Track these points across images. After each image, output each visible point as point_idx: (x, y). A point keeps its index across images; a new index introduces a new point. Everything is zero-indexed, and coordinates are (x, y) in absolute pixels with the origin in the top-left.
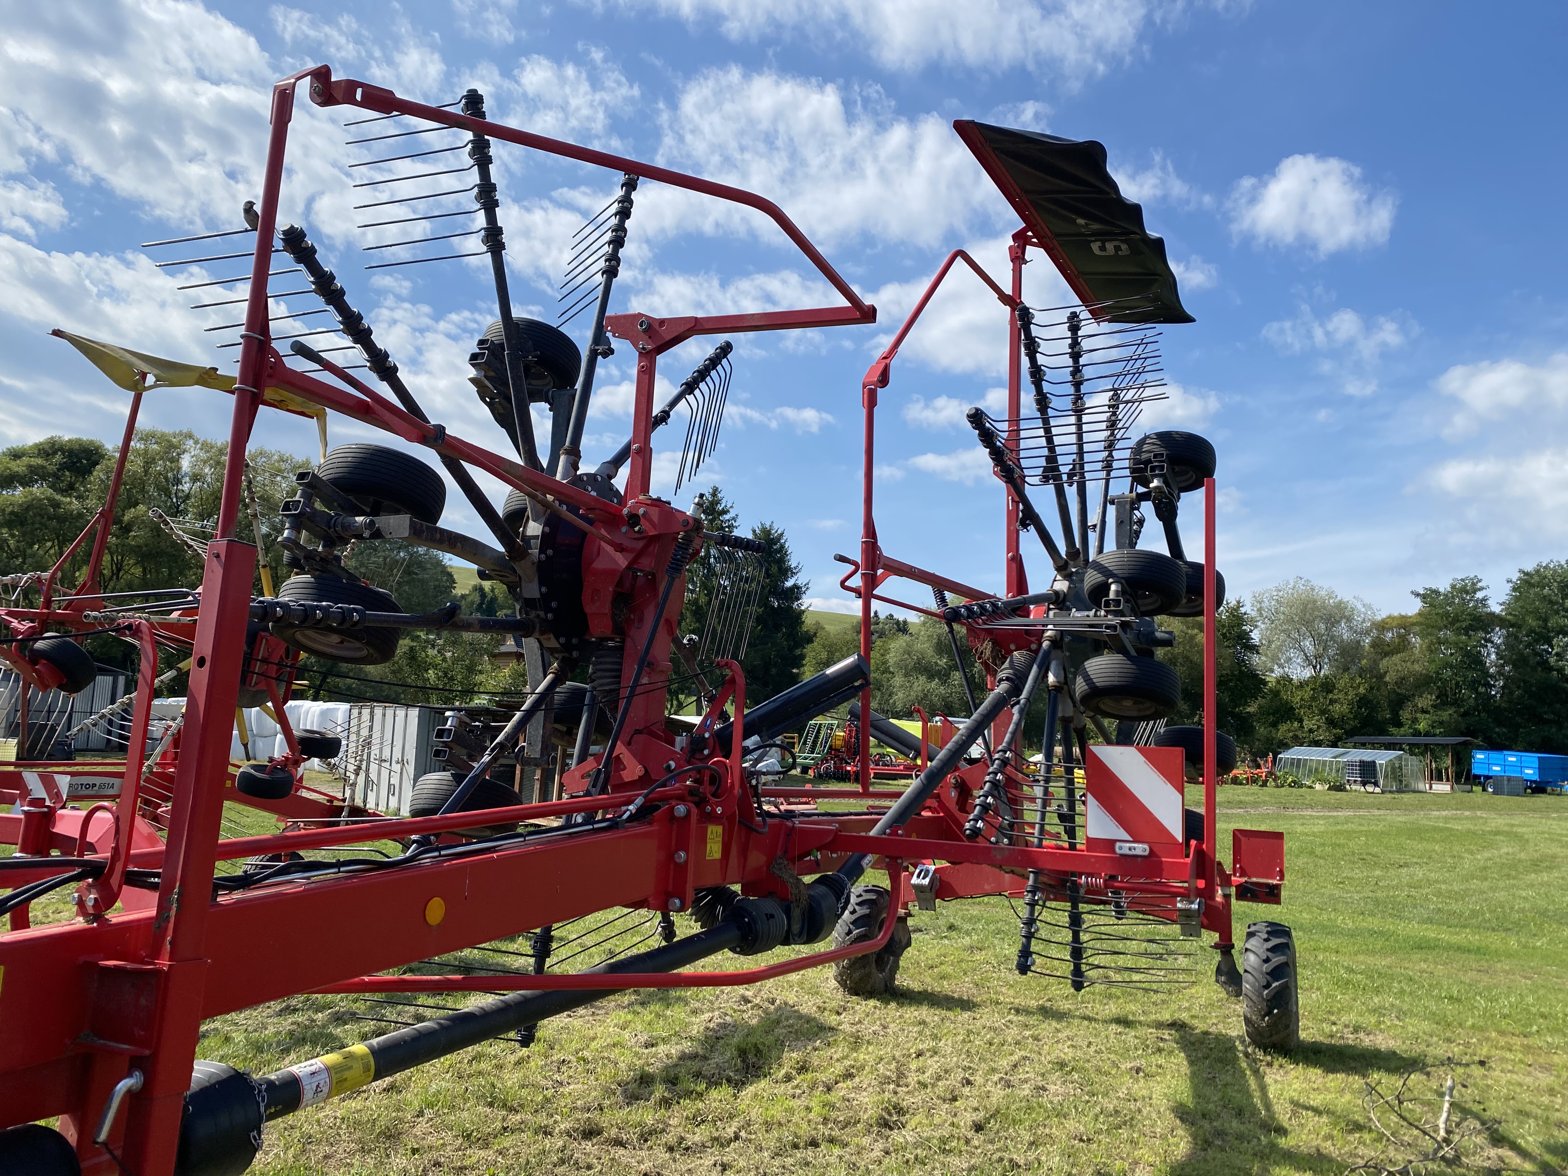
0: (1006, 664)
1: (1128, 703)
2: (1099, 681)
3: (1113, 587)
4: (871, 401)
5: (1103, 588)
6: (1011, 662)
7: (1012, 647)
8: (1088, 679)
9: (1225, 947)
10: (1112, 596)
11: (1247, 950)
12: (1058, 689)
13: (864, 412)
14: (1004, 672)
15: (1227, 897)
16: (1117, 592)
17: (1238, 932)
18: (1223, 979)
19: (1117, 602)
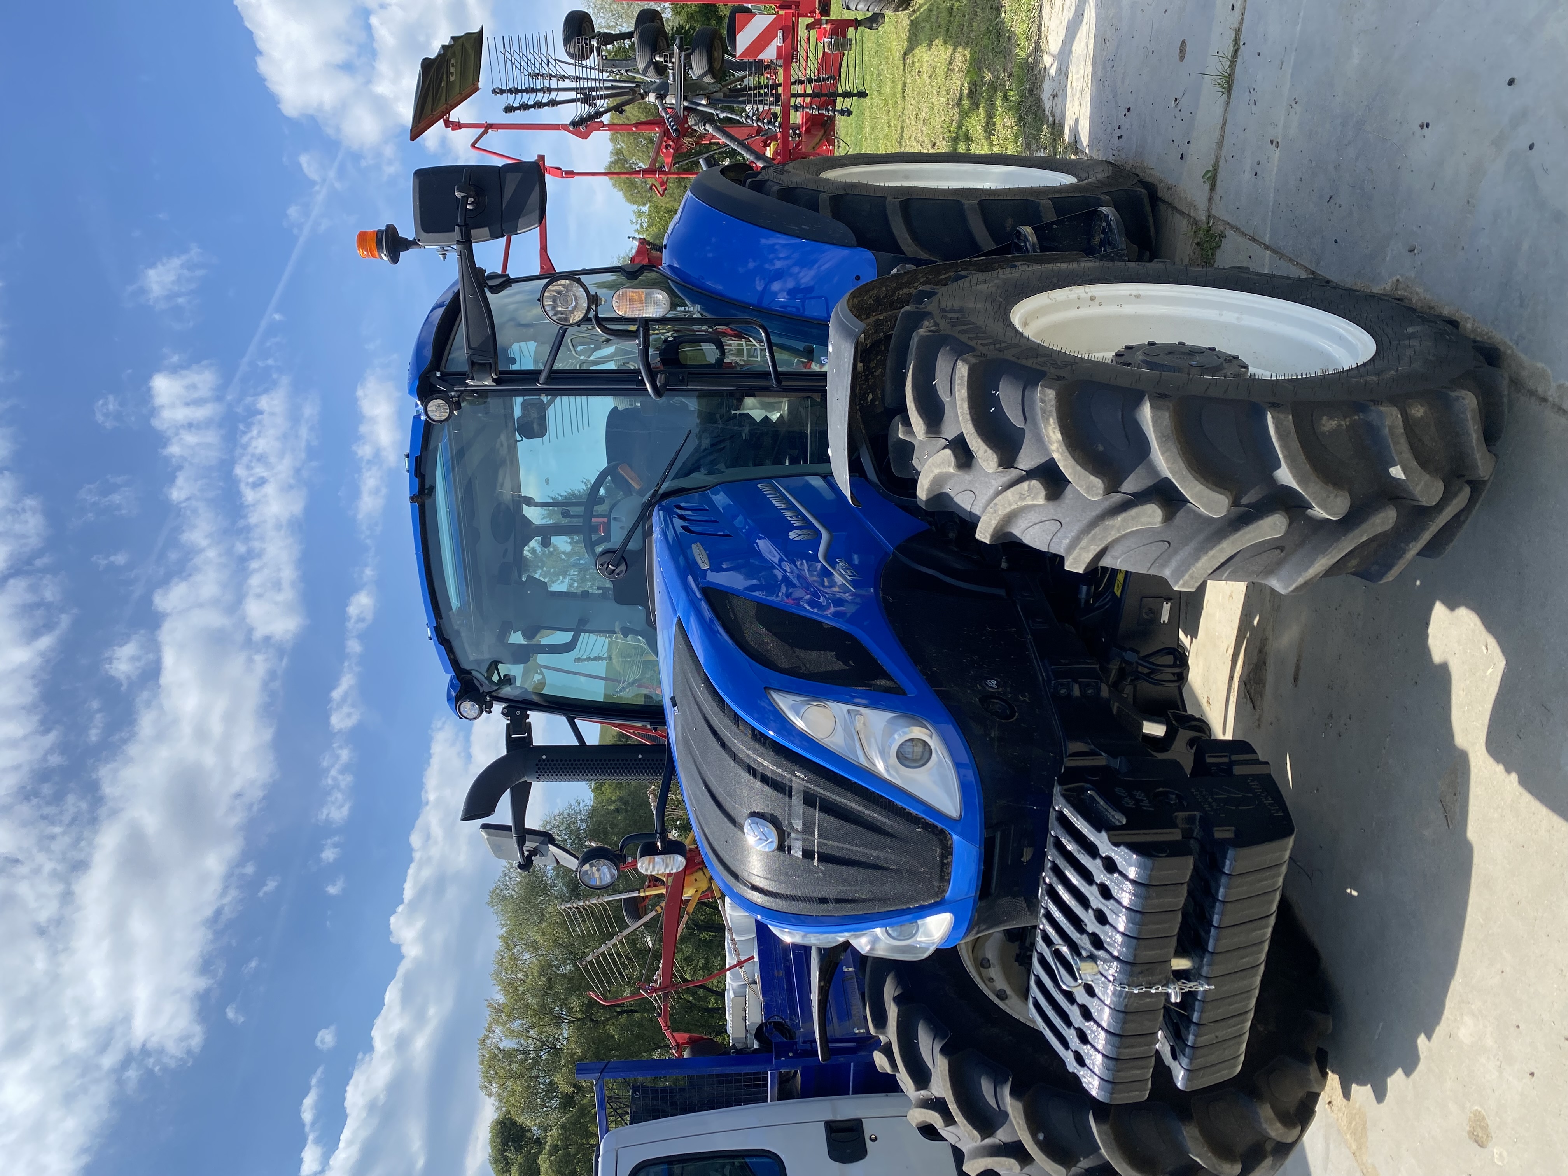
0: (696, 128)
1: (716, 54)
2: (706, 68)
3: (658, 59)
4: (571, 174)
5: (657, 65)
6: (695, 125)
7: (686, 126)
8: (704, 75)
9: (857, 23)
10: (662, 59)
11: (856, 9)
12: (709, 99)
13: (576, 177)
14: (700, 128)
15: (827, 22)
16: (660, 57)
17: (848, 15)
18: (875, 25)
19: (666, 56)
